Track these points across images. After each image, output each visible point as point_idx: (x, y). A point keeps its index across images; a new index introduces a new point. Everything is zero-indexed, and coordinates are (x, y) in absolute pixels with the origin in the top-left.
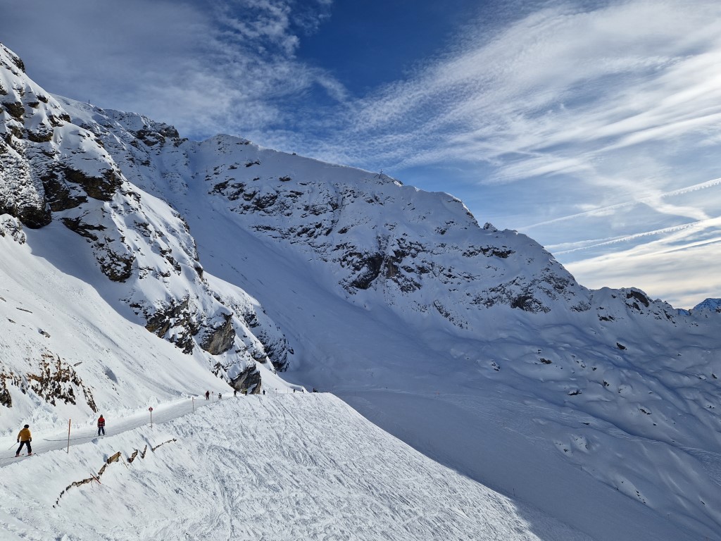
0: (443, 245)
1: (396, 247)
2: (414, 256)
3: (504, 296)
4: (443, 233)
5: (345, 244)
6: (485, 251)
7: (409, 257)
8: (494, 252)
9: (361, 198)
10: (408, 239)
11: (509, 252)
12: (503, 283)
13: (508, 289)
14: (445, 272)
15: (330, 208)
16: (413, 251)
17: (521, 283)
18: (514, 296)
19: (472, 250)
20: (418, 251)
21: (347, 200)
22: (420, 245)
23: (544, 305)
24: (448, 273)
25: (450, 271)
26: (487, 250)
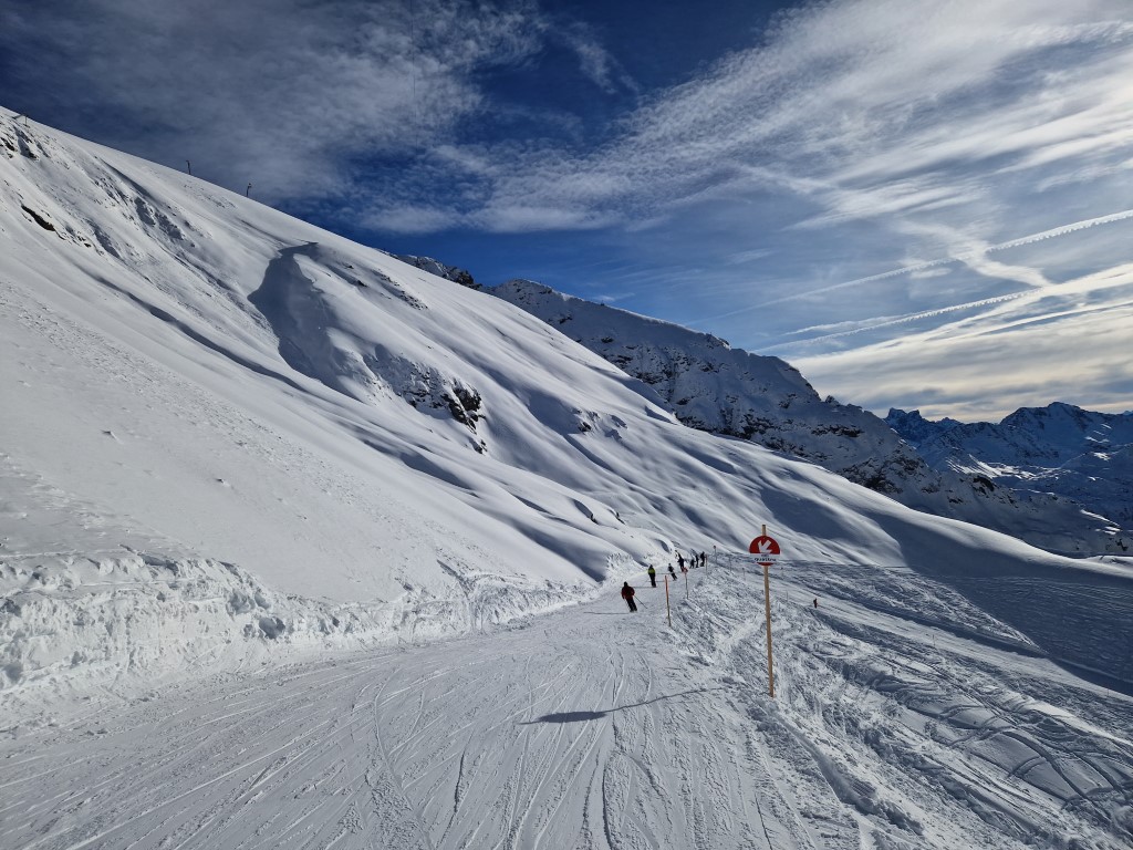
0: (790, 422)
1: (745, 424)
2: (762, 432)
3: (858, 477)
4: (786, 407)
5: (691, 418)
6: (834, 430)
7: (758, 433)
8: (843, 431)
9: (695, 367)
10: (756, 415)
11: (859, 432)
12: (856, 463)
13: (861, 470)
14: (796, 450)
15: (665, 376)
16: (761, 427)
17: (874, 464)
18: (868, 476)
19: (821, 428)
20: (766, 427)
21: (681, 368)
22: (768, 421)
23: (898, 486)
24: (800, 452)
25: (801, 449)
26: (837, 430)
